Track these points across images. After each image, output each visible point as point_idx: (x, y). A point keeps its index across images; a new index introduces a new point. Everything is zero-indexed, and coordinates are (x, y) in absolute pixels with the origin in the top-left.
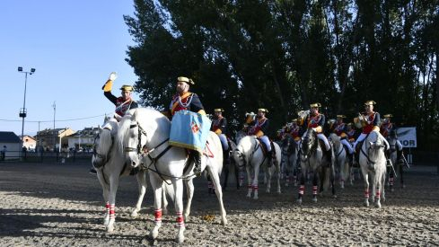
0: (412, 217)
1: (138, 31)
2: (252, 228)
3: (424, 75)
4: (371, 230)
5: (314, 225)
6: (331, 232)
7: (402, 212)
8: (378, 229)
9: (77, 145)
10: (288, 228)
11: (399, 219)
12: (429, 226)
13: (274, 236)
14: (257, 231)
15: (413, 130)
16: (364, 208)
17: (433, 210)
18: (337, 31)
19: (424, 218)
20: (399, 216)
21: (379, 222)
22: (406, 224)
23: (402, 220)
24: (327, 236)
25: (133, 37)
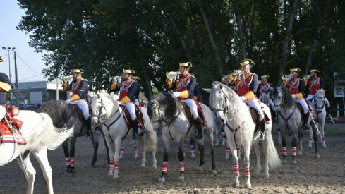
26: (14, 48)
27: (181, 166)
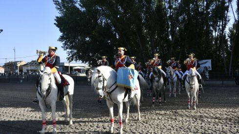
0: (212, 115)
1: (61, 8)
2: (131, 125)
3: (216, 32)
4: (192, 124)
5: (163, 122)
6: (172, 127)
7: (207, 111)
8: (196, 124)
9: (28, 70)
10: (150, 125)
11: (206, 117)
12: (221, 121)
13: (143, 131)
14: (134, 127)
15: (210, 61)
16: (188, 110)
17: (222, 110)
18: (170, 7)
19: (218, 115)
20: (206, 115)
21: (196, 119)
22: (209, 120)
23: (207, 117)
24: (171, 130)
25: (58, 11)
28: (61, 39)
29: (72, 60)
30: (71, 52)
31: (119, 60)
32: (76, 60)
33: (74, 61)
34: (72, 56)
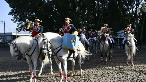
26: (4, 21)
27: (106, 59)
28: (11, 13)
29: (21, 30)
30: (20, 24)
31: (65, 27)
32: (24, 31)
33: (22, 31)
34: (21, 27)
